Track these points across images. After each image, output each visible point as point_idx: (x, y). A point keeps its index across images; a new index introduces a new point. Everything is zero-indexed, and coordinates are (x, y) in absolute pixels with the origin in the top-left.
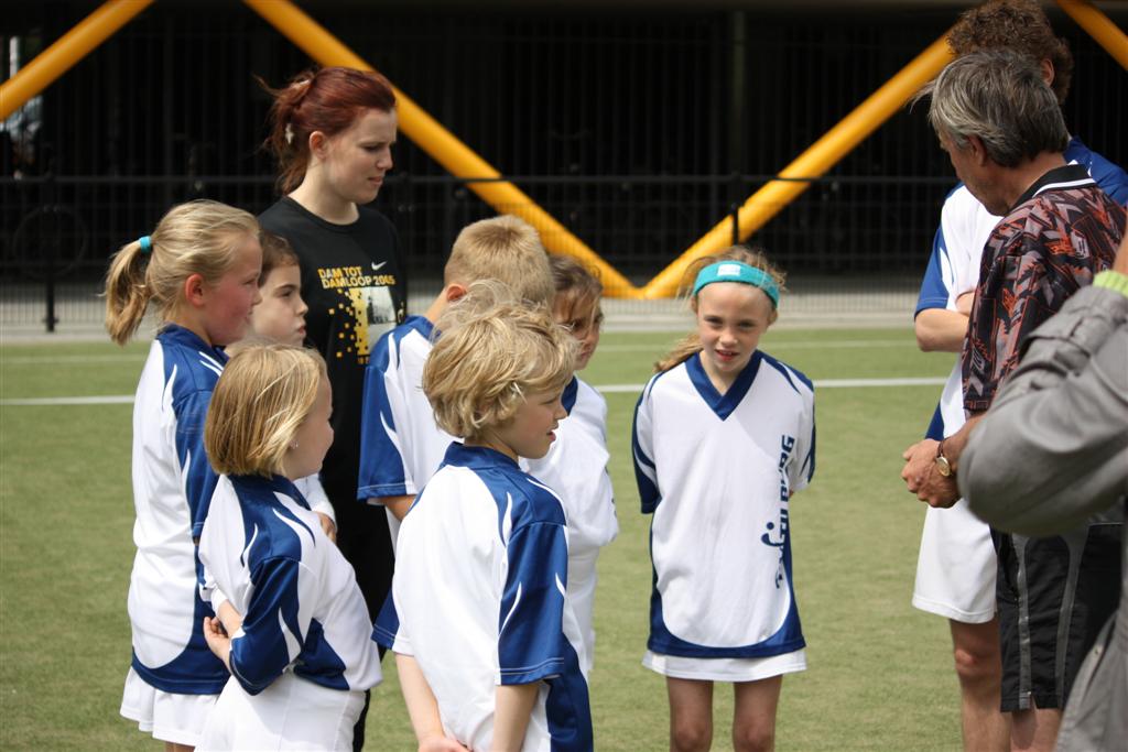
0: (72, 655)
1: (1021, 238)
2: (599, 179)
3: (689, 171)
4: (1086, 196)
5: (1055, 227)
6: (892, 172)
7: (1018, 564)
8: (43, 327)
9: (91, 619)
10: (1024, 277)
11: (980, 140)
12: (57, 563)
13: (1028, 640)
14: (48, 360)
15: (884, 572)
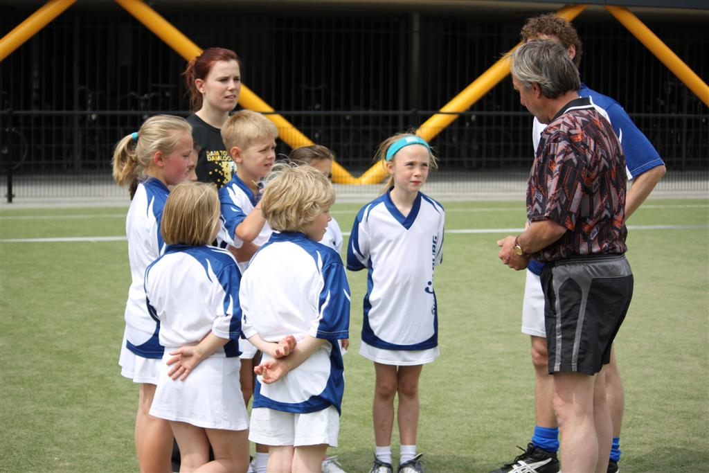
0: (51, 371)
1: (558, 134)
2: (332, 113)
3: (386, 108)
4: (590, 113)
5: (575, 128)
6: (507, 109)
7: (555, 298)
8: (6, 199)
9: (58, 353)
10: (560, 154)
11: (539, 85)
12: (35, 325)
13: (560, 336)
14: (11, 218)
15: (500, 330)
